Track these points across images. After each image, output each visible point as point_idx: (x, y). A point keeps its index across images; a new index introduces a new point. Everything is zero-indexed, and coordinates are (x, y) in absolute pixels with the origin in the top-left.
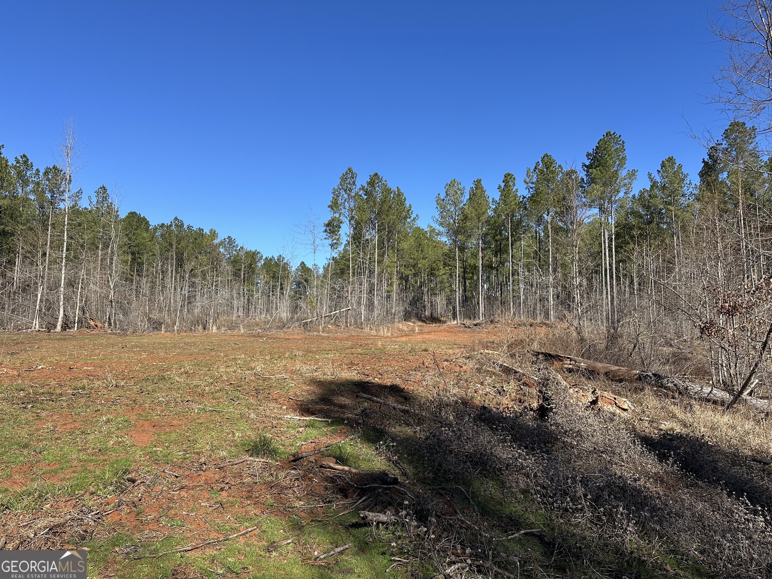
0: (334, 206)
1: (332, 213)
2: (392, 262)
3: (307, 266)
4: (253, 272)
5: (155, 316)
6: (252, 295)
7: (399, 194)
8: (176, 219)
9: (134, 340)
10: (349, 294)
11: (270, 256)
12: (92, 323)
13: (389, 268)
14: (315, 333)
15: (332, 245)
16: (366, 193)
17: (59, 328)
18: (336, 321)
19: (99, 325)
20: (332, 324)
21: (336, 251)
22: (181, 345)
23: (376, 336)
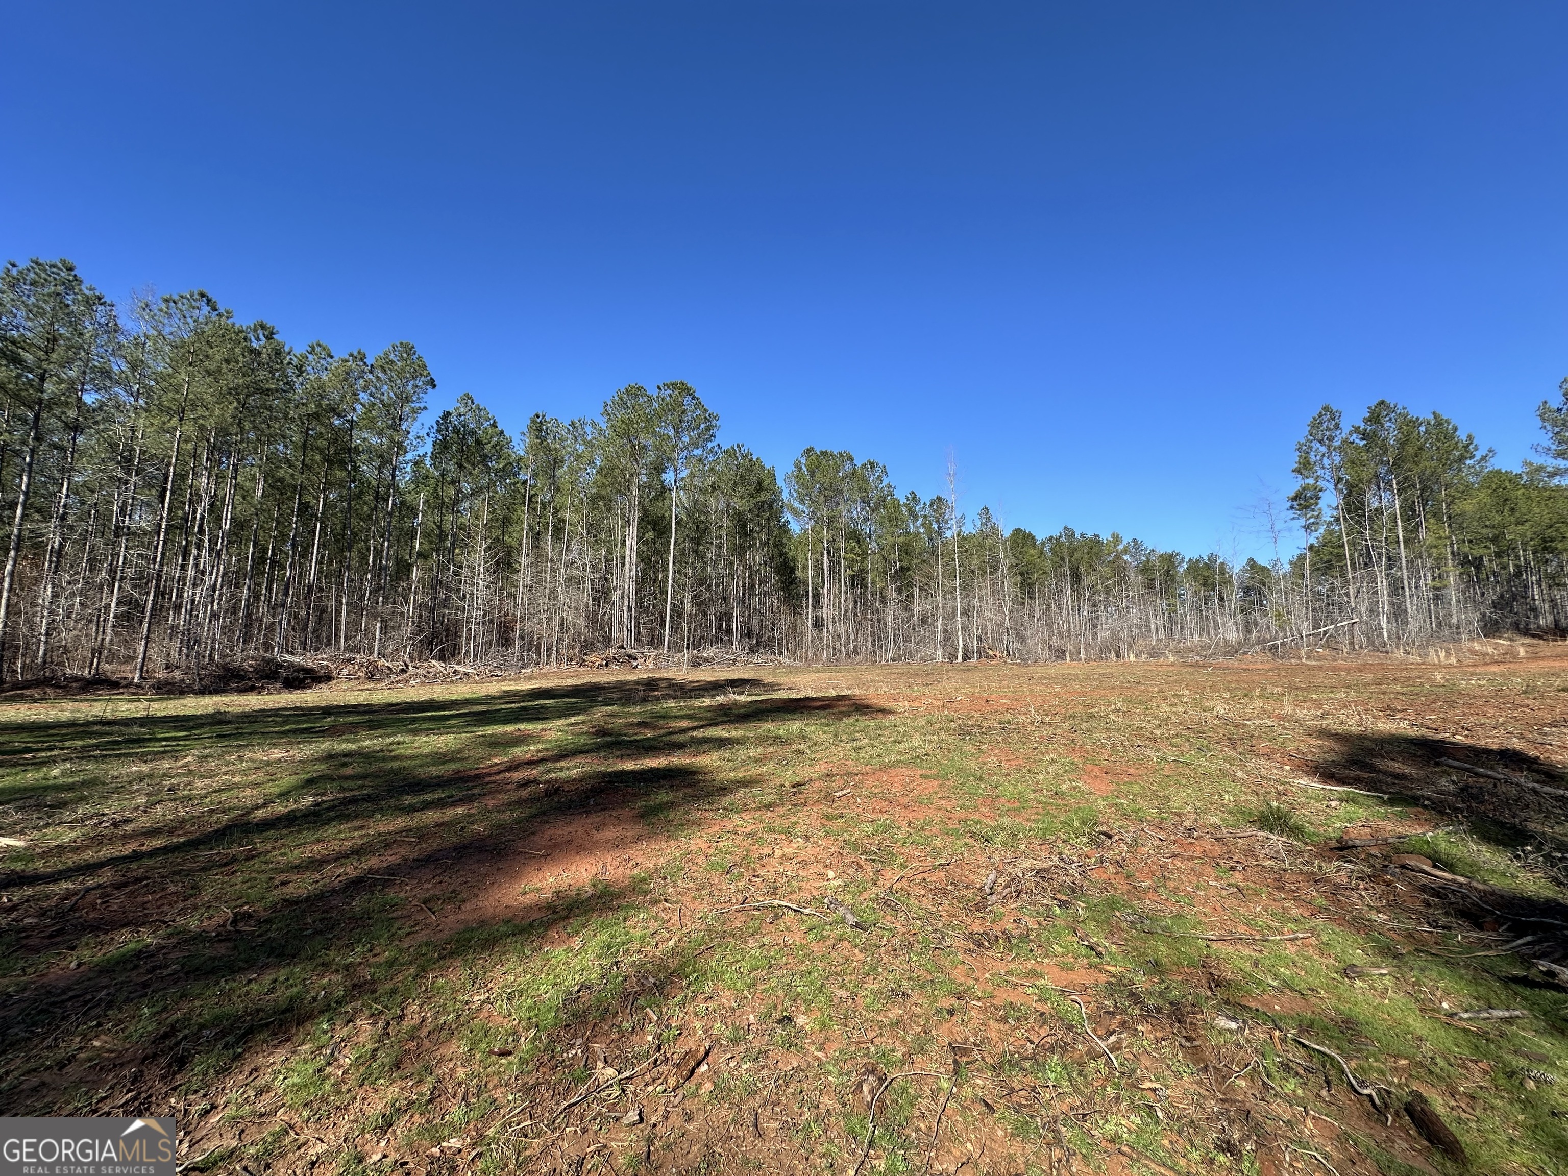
0: (1304, 467)
1: (1299, 479)
2: (1440, 538)
3: (1259, 563)
4: (1173, 580)
5: (1056, 642)
6: (1175, 611)
7: (1439, 422)
8: (1066, 528)
9: (1039, 671)
10: (1352, 599)
11: (1196, 557)
12: (991, 653)
13: (1434, 550)
14: (1293, 661)
15: (1307, 528)
16: (1365, 436)
17: (960, 659)
18: (1331, 642)
19: (999, 655)
20: (1322, 647)
21: (1315, 535)
22: (1096, 677)
23: (1423, 664)
